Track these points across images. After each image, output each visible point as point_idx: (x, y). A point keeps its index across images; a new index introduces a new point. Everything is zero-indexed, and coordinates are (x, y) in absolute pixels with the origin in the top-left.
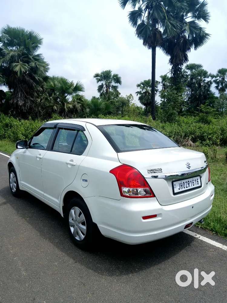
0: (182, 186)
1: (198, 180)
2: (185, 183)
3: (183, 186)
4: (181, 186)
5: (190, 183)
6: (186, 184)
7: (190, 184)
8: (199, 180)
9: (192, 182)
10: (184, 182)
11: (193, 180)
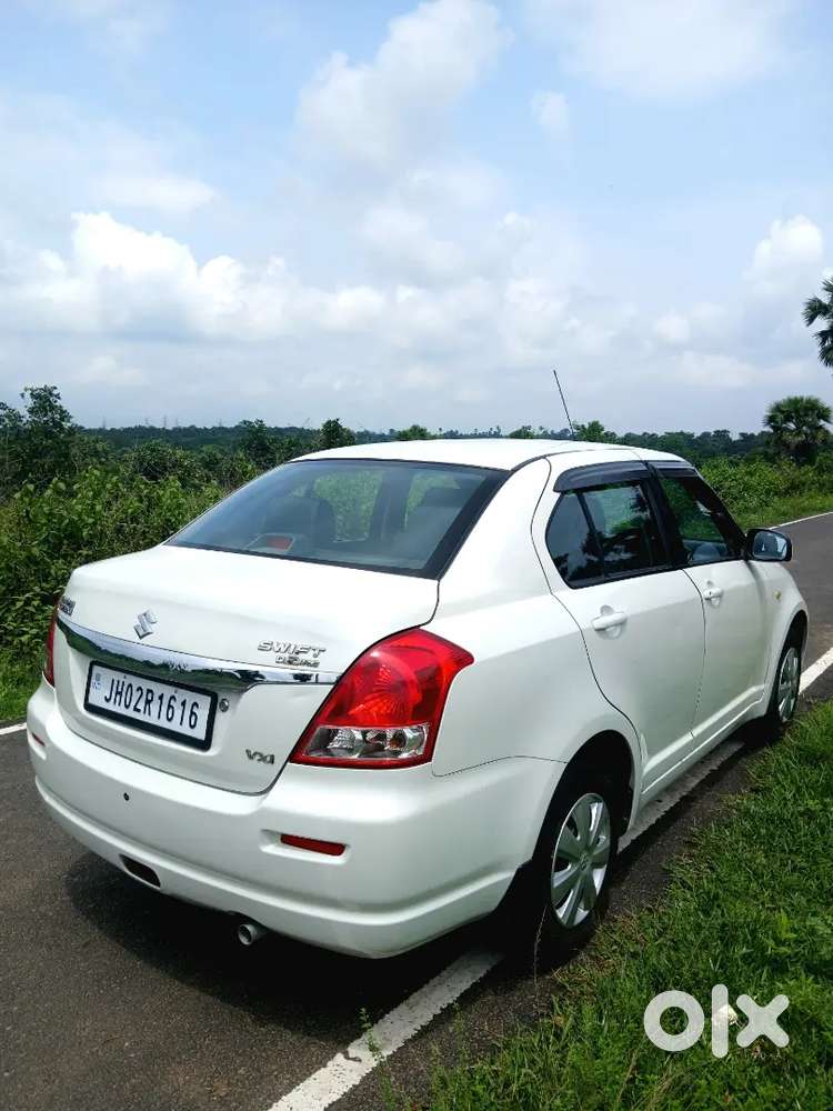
0: (120, 693)
1: (195, 710)
2: (134, 689)
3: (123, 699)
4: (117, 693)
5: (156, 702)
6: (136, 695)
7: (154, 707)
8: (203, 714)
9: (165, 701)
10: (130, 686)
11: (173, 698)
